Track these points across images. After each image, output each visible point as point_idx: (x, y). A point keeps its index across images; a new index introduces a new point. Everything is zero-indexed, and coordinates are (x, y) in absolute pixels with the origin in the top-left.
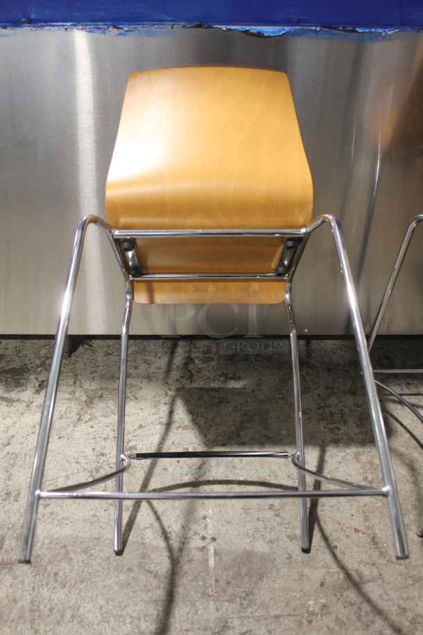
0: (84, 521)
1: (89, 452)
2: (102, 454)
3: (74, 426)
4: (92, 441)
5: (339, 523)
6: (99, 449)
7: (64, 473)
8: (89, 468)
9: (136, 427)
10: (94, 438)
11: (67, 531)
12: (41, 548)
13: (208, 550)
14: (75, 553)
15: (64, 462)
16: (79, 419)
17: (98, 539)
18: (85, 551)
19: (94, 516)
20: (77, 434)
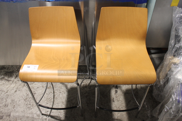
0: (21, 112)
1: (25, 94)
2: (28, 95)
3: (23, 87)
4: (26, 91)
5: (77, 114)
6: (27, 94)
7: (19, 100)
8: (24, 99)
9: (37, 88)
10: (27, 91)
11: (17, 114)
12: (11, 118)
13: (47, 119)
14: (18, 119)
15: (19, 97)
16: (24, 86)
17: (24, 116)
18: (20, 119)
19: (24, 110)
20: (23, 90)
